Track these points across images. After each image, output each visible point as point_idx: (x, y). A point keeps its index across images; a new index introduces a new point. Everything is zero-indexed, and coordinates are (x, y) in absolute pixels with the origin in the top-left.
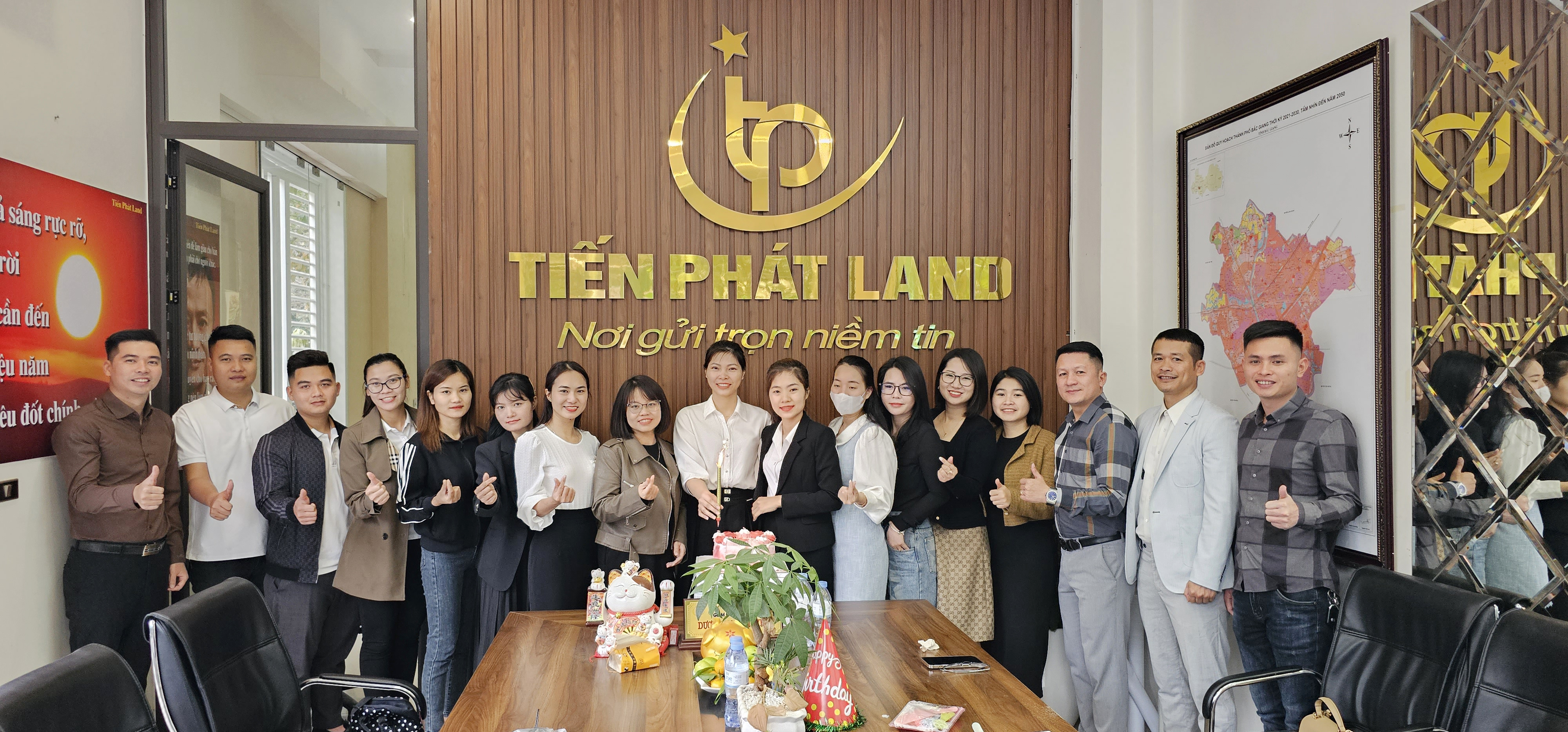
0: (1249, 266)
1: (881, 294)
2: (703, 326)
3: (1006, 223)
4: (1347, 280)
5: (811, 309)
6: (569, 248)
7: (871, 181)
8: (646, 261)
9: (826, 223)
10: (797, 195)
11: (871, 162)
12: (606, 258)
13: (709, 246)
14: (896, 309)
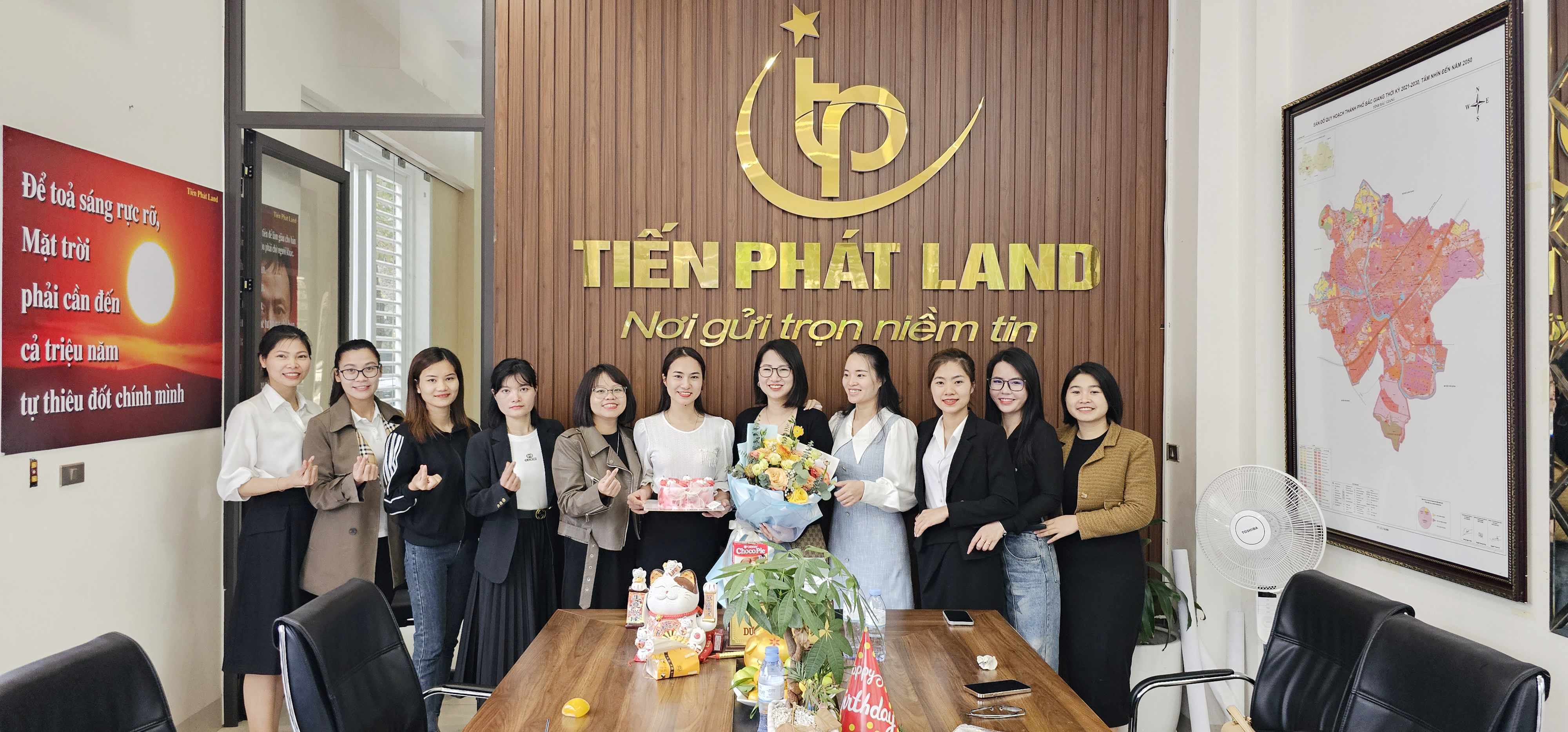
0: (1362, 253)
1: (958, 284)
2: (769, 316)
3: (1095, 209)
4: (1475, 268)
5: (882, 298)
6: (634, 236)
7: (949, 164)
8: (711, 250)
9: (899, 209)
10: (869, 180)
11: (948, 143)
12: (671, 246)
13: (776, 233)
14: (974, 298)
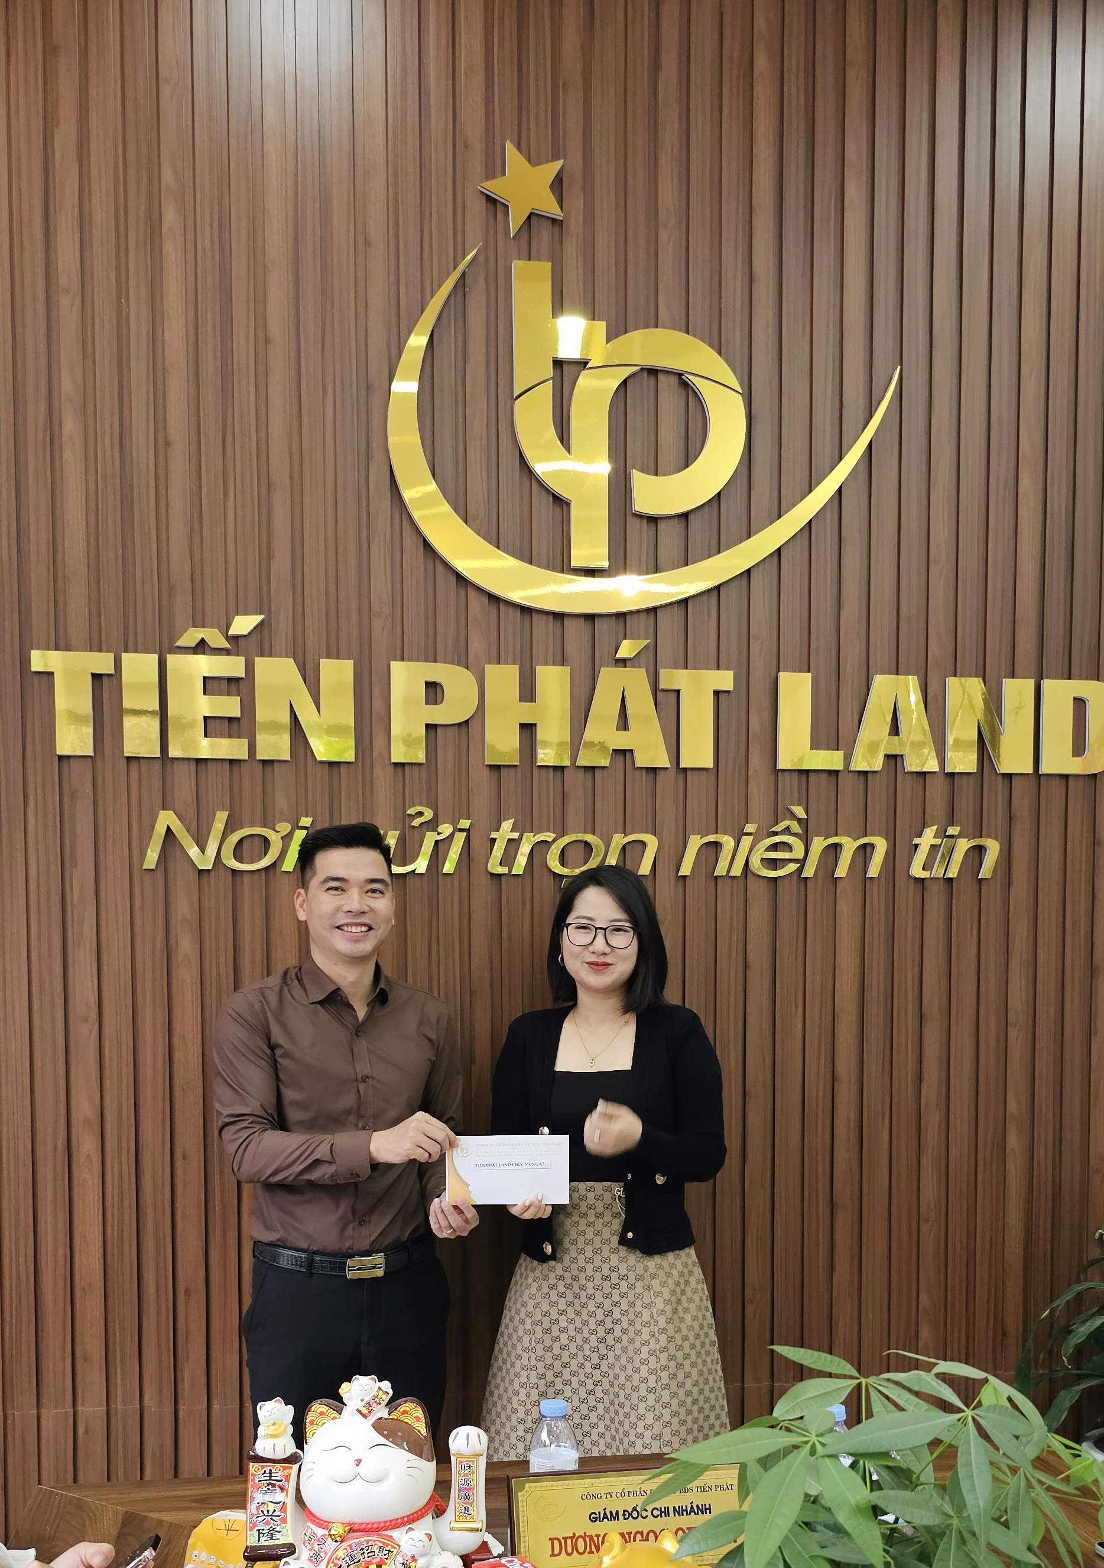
1: (848, 758)
2: (465, 824)
5: (697, 788)
6: (165, 645)
7: (828, 509)
8: (338, 678)
9: (731, 600)
11: (827, 465)
12: (249, 667)
13: (477, 645)
14: (878, 789)
